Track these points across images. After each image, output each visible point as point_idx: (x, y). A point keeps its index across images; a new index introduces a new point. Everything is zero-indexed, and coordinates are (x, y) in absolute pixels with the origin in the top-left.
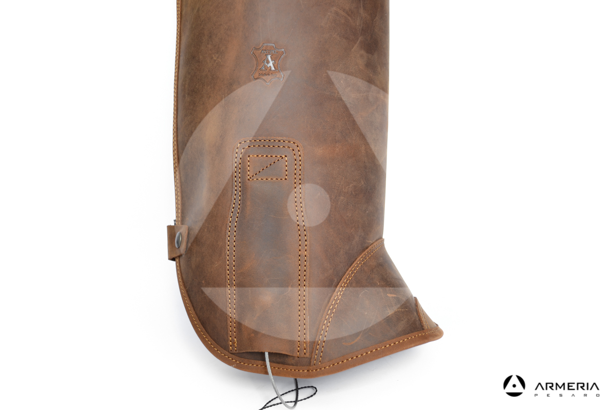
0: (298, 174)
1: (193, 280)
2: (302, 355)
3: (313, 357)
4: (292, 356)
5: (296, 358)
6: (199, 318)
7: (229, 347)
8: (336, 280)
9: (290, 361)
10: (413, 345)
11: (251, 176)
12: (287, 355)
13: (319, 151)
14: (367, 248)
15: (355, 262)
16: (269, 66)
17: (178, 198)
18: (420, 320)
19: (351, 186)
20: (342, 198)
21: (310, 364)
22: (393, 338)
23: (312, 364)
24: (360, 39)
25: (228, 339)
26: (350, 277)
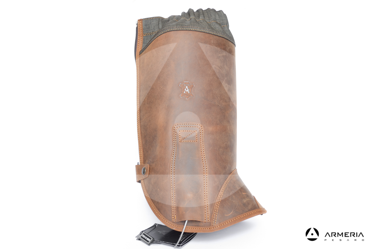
0: (202, 139)
1: (152, 189)
2: (207, 221)
3: (212, 222)
4: (202, 222)
5: (204, 223)
6: (156, 207)
7: (172, 220)
8: (220, 186)
9: (201, 224)
10: (256, 215)
11: (181, 140)
12: (199, 222)
13: (211, 129)
14: (232, 172)
15: (227, 179)
16: (187, 91)
17: (141, 152)
18: (257, 204)
19: (224, 144)
20: (221, 149)
21: (210, 226)
22: (247, 212)
23: (211, 225)
24: (226, 78)
25: (172, 216)
26: (226, 185)
